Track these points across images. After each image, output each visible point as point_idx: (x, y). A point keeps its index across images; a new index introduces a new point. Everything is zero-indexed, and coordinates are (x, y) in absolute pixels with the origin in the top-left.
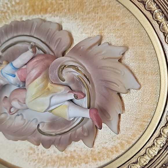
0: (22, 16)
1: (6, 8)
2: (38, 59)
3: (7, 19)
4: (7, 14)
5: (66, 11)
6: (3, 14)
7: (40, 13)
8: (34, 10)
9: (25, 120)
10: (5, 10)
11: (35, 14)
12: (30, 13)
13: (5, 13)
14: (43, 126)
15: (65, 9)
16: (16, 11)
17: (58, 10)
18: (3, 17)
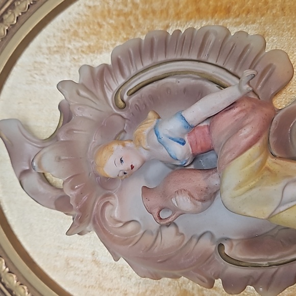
0: (167, 22)
1: (130, 5)
2: (244, 107)
3: (132, 27)
4: (131, 18)
5: (274, 11)
6: (122, 18)
7: (213, 17)
8: (198, 10)
9: (182, 234)
10: (126, 10)
11: (201, 18)
12: (188, 15)
13: (126, 15)
14: (231, 247)
15: (273, 8)
16: (154, 12)
17: (257, 9)
18: (123, 24)
